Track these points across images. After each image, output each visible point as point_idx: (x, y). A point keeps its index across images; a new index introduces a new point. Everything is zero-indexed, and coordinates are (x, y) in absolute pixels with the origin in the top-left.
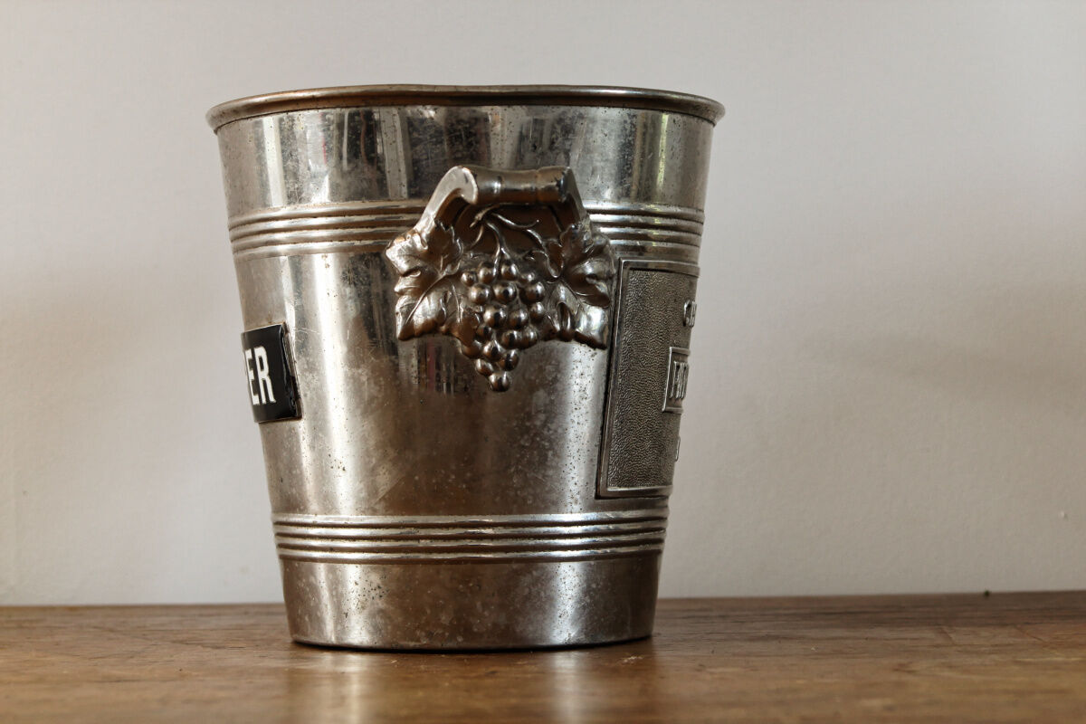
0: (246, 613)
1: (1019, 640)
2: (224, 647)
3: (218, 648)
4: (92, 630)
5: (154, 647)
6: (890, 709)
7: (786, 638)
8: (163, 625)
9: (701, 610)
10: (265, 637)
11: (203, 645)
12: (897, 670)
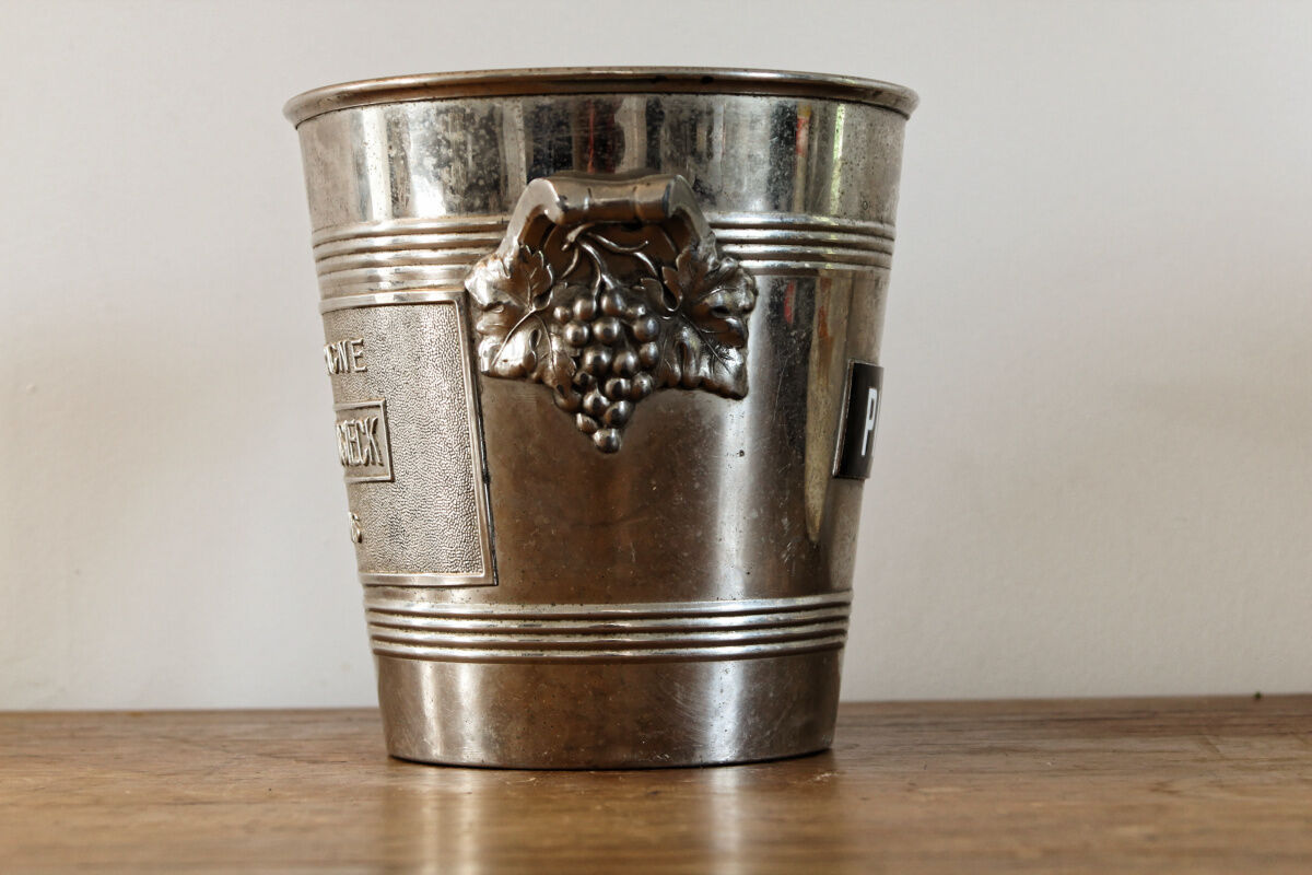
0: (349, 720)
1: (1303, 753)
2: (323, 762)
3: (315, 762)
4: (159, 740)
5: (236, 762)
6: (1151, 838)
7: (1015, 751)
8: (247, 734)
9: (906, 716)
10: (371, 749)
11: (298, 760)
12: (1154, 790)
